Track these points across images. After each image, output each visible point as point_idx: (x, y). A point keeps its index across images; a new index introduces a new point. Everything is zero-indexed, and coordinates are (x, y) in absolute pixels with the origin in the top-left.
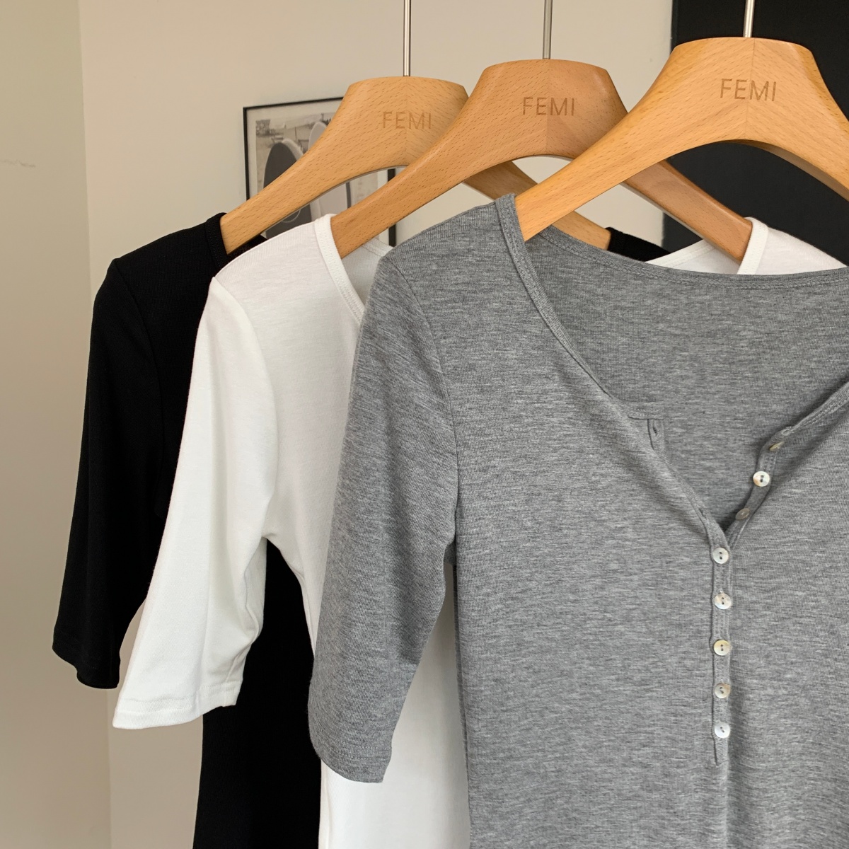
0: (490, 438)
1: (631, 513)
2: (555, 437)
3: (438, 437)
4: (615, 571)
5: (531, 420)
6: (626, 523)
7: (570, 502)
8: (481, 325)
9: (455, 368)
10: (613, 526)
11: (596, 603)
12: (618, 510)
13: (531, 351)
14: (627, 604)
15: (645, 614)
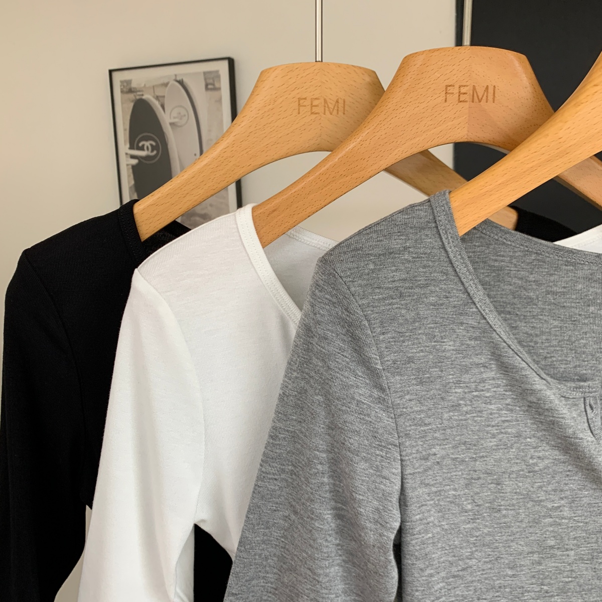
0: (430, 427)
1: (568, 493)
2: (493, 423)
3: (381, 431)
4: (552, 547)
5: (469, 408)
6: (562, 502)
7: (509, 485)
8: (418, 318)
9: (394, 362)
10: (550, 505)
11: (534, 577)
12: (555, 490)
13: (468, 342)
14: (564, 578)
15: (580, 586)
